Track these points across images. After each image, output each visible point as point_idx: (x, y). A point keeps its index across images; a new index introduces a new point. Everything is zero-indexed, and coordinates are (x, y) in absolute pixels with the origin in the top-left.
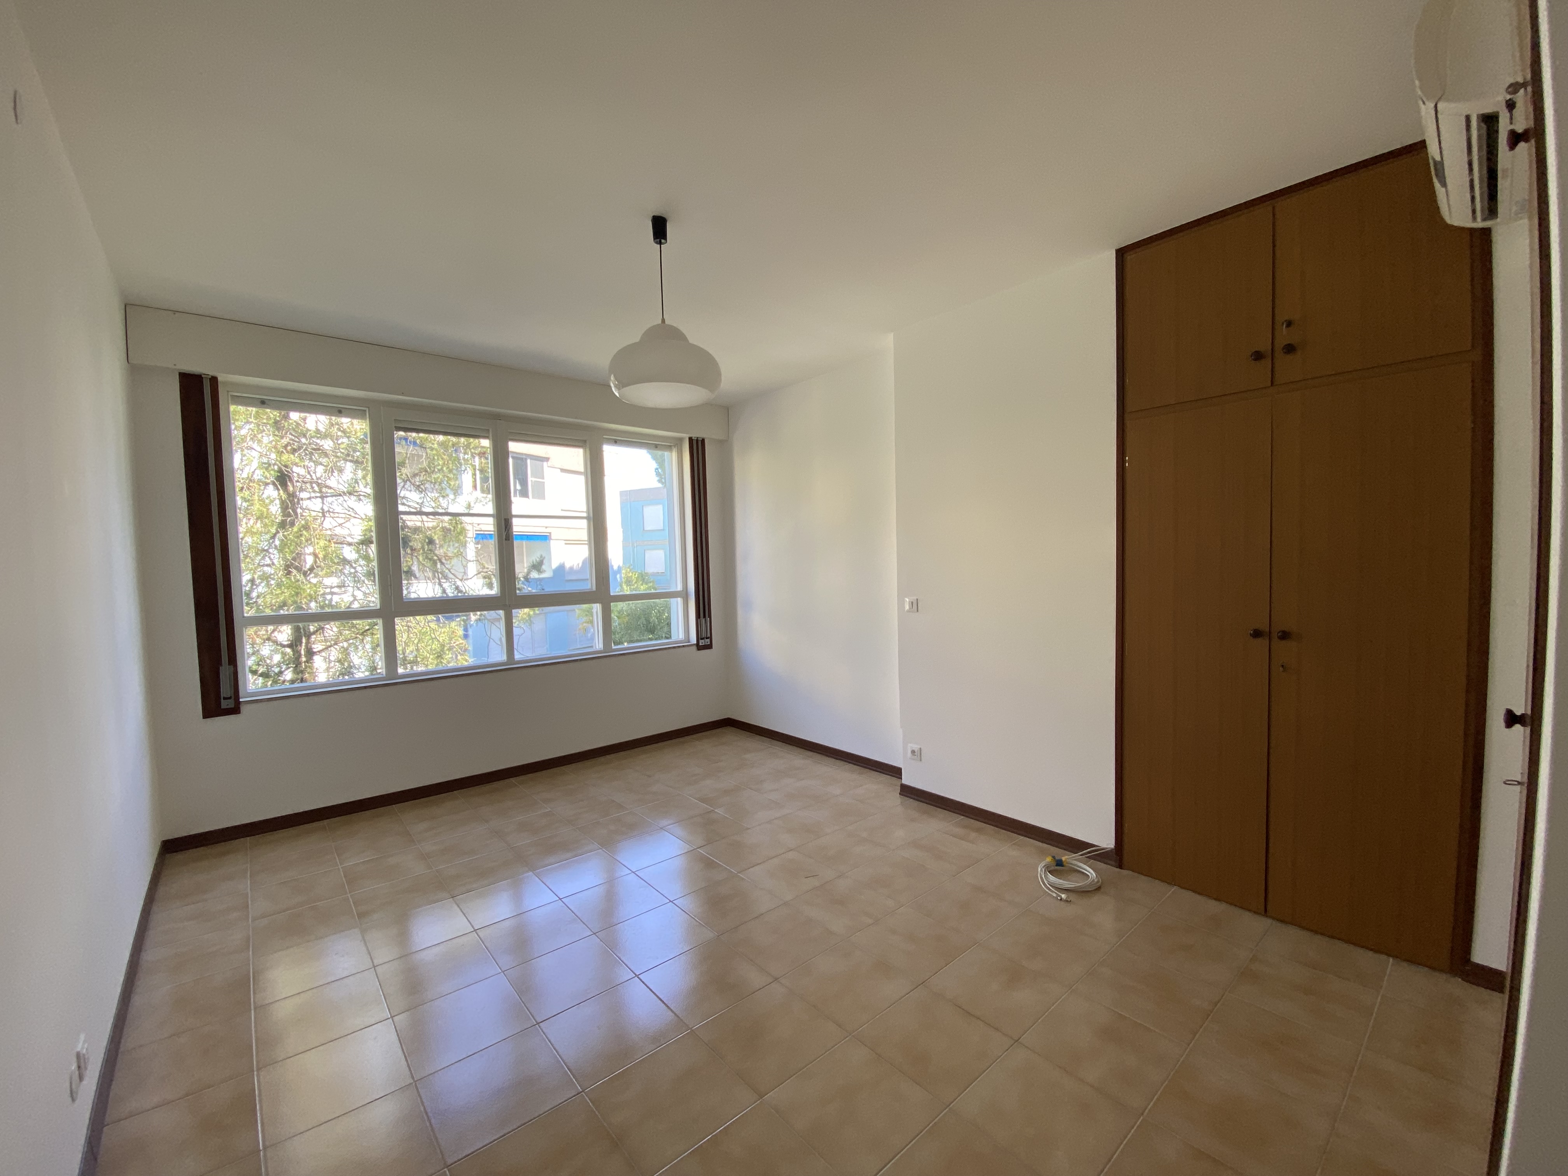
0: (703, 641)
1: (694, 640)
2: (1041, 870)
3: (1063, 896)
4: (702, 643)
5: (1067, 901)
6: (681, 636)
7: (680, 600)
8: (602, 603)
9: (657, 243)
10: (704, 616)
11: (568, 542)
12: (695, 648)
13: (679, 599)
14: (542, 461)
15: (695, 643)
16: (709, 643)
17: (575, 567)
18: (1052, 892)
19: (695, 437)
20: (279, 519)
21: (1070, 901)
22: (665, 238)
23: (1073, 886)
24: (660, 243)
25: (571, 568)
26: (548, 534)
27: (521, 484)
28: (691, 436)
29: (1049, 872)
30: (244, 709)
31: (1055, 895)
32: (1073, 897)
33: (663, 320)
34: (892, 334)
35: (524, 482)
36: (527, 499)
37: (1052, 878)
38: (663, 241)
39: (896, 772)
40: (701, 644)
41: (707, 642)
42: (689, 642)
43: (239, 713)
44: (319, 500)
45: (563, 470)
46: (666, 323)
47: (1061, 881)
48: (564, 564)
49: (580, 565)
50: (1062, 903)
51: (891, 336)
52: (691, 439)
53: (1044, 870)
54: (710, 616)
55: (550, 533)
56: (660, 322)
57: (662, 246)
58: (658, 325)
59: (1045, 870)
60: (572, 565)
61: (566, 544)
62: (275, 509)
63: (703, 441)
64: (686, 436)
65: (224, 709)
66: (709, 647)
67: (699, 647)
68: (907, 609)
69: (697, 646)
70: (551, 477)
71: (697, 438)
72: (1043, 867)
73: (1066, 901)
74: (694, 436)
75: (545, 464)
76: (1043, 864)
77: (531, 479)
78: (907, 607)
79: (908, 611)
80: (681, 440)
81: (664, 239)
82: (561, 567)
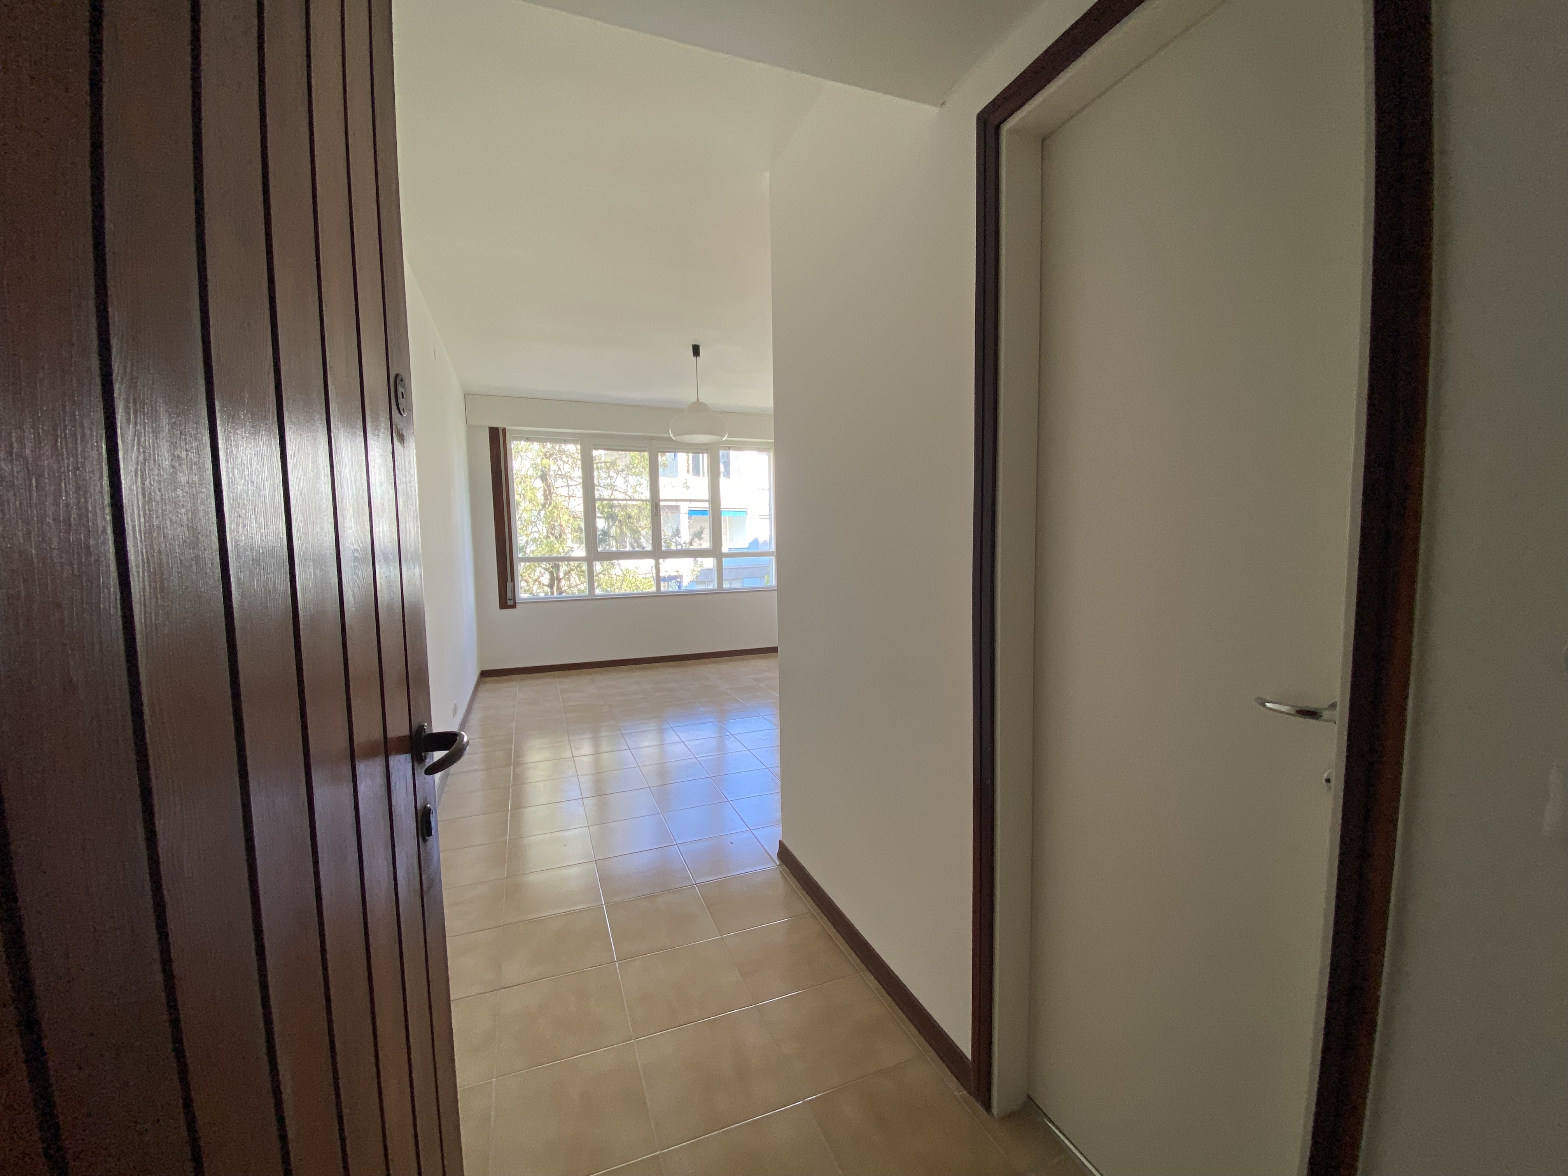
8: (716, 557)
13: (768, 556)
20: (543, 501)
22: (699, 354)
33: (698, 399)
43: (516, 608)
44: (567, 488)
57: (697, 358)
58: (695, 402)
62: (540, 495)
65: (509, 605)
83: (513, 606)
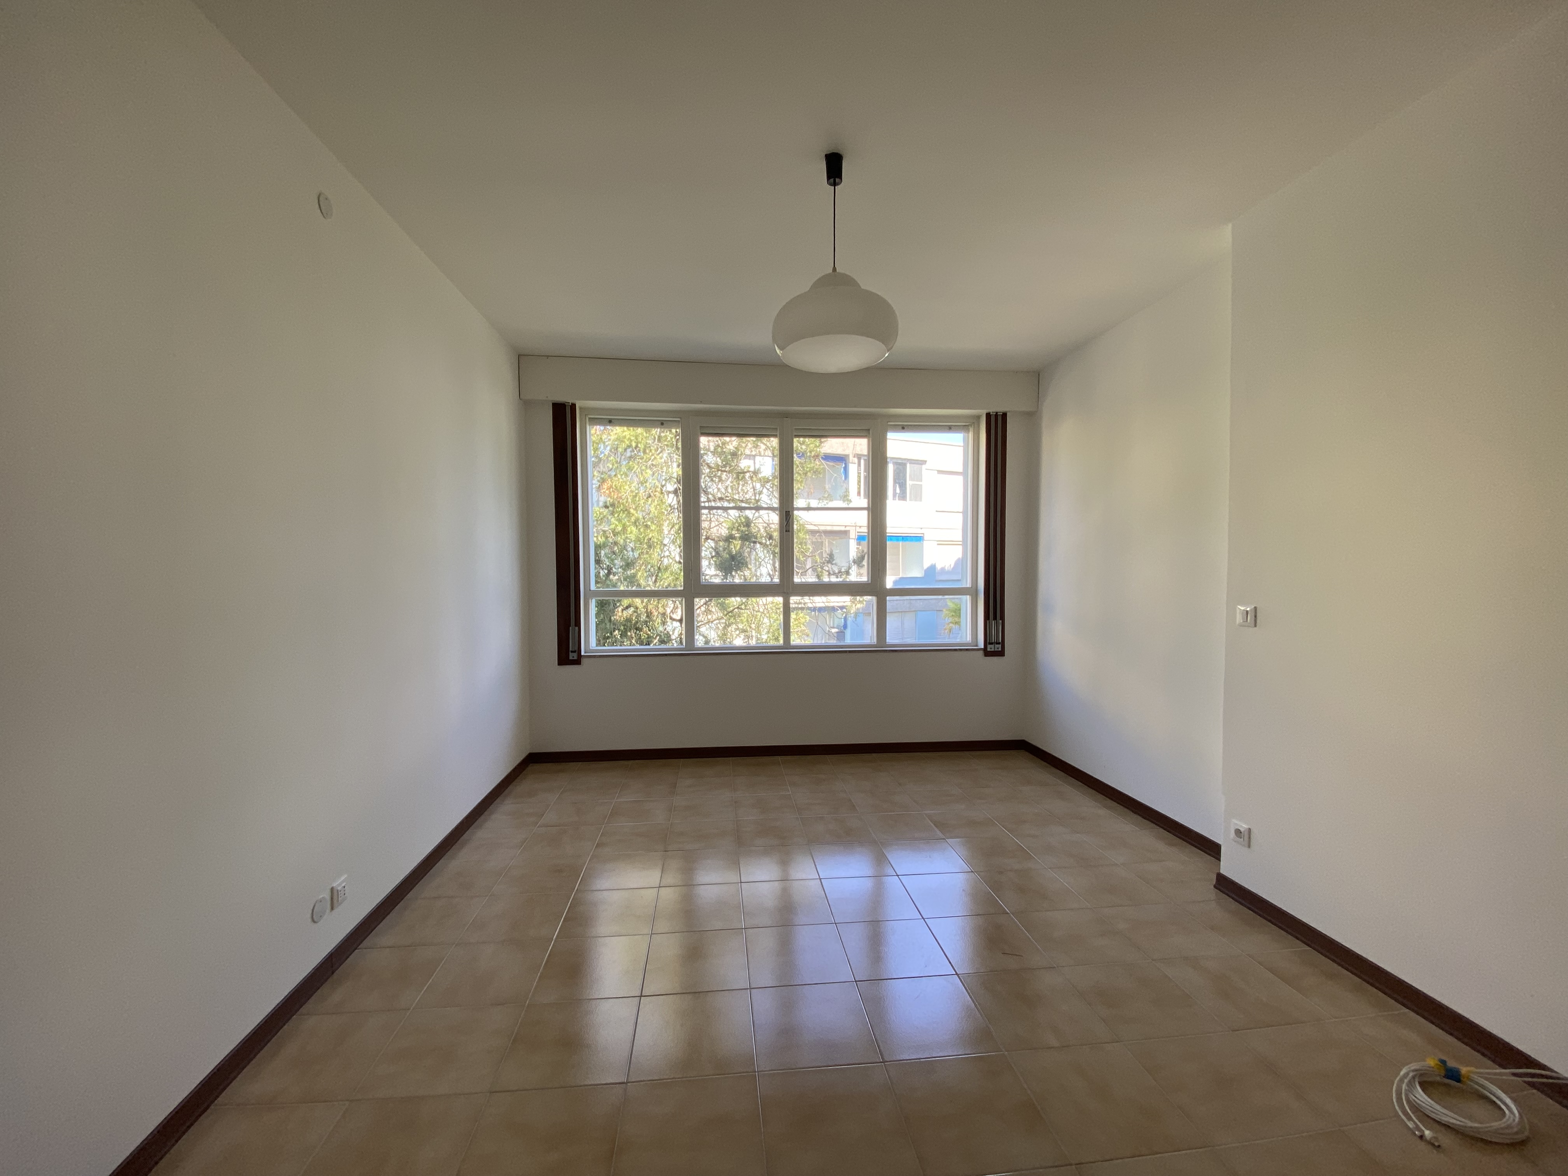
0: (992, 646)
1: (981, 645)
2: (1407, 1074)
3: (1427, 1133)
4: (990, 648)
5: (1433, 1145)
6: (969, 639)
7: (968, 598)
8: (877, 596)
9: (831, 185)
10: (995, 618)
11: (941, 543)
12: (982, 652)
13: (968, 596)
14: (922, 464)
15: (983, 647)
16: (1000, 649)
17: (946, 568)
18: (1410, 1119)
19: (992, 412)
21: (1439, 1146)
22: (840, 177)
23: (1458, 1123)
24: (835, 184)
25: (943, 569)
26: (922, 535)
27: (900, 487)
28: (988, 411)
29: (1421, 1084)
30: (583, 661)
31: (1411, 1125)
32: (1446, 1140)
33: (834, 269)
34: (1230, 226)
35: (903, 486)
36: (905, 502)
37: (1420, 1095)
38: (837, 180)
39: (1212, 849)
40: (989, 650)
41: (998, 648)
42: (977, 646)
43: (580, 664)
45: (940, 472)
46: (837, 271)
47: (1438, 1107)
48: (935, 565)
49: (952, 566)
50: (1422, 1145)
51: (1228, 230)
52: (988, 415)
53: (1411, 1074)
54: (1002, 618)
55: (923, 534)
56: (830, 270)
57: (836, 187)
58: (827, 275)
59: (1414, 1077)
60: (943, 566)
61: (938, 544)
63: (1004, 415)
64: (983, 412)
65: (571, 660)
66: (1001, 653)
67: (987, 653)
68: (1238, 622)
69: (984, 650)
70: (929, 480)
71: (997, 413)
72: (1413, 1071)
73: (1430, 1143)
74: (992, 410)
75: (924, 466)
76: (1414, 1066)
77: (909, 483)
78: (1239, 619)
79: (1241, 625)
80: (978, 417)
81: (838, 178)
82: (932, 568)
83: (578, 662)
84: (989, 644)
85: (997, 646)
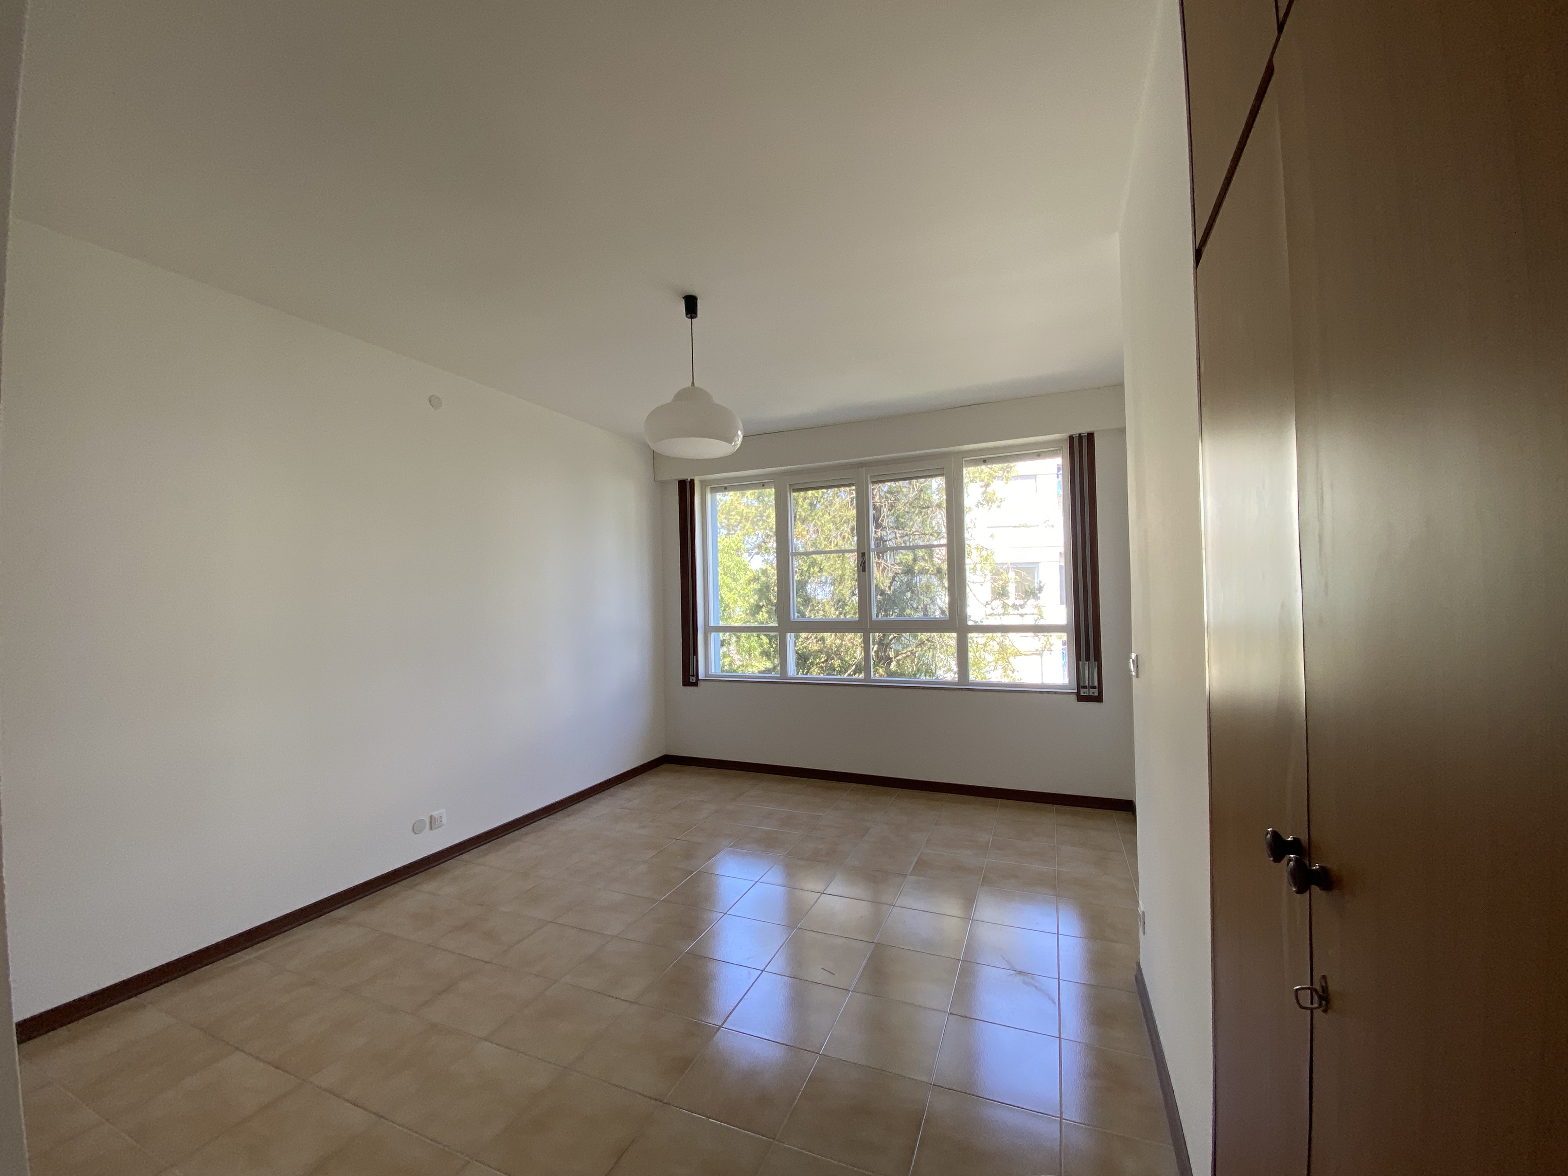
0: (1087, 690)
1: (1073, 688)
4: (1083, 692)
6: (1067, 681)
7: (1057, 636)
8: (958, 633)
9: (689, 318)
10: (1088, 659)
12: (1074, 697)
13: (1057, 634)
15: (1075, 691)
16: (1096, 694)
19: (1074, 435)
22: (695, 312)
24: (692, 318)
28: (1068, 434)
30: (702, 684)
33: (693, 384)
38: (693, 315)
40: (1082, 694)
41: (1094, 693)
43: (700, 686)
52: (1071, 438)
54: (1097, 660)
56: (690, 385)
58: (688, 387)
63: (1090, 436)
64: (1064, 436)
65: (692, 682)
66: (1099, 699)
67: (1081, 698)
69: (1078, 696)
71: (1080, 435)
74: (1075, 432)
80: (1059, 441)
81: (693, 313)
83: (695, 684)
84: (1082, 688)
85: (1092, 690)
